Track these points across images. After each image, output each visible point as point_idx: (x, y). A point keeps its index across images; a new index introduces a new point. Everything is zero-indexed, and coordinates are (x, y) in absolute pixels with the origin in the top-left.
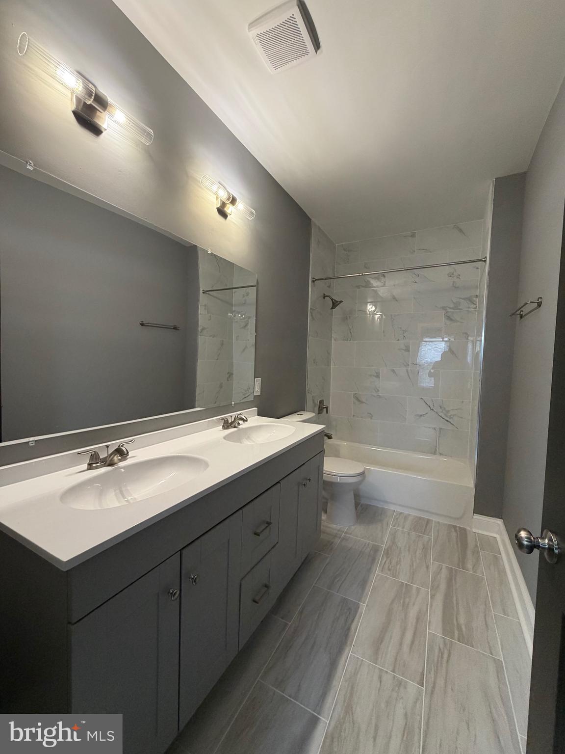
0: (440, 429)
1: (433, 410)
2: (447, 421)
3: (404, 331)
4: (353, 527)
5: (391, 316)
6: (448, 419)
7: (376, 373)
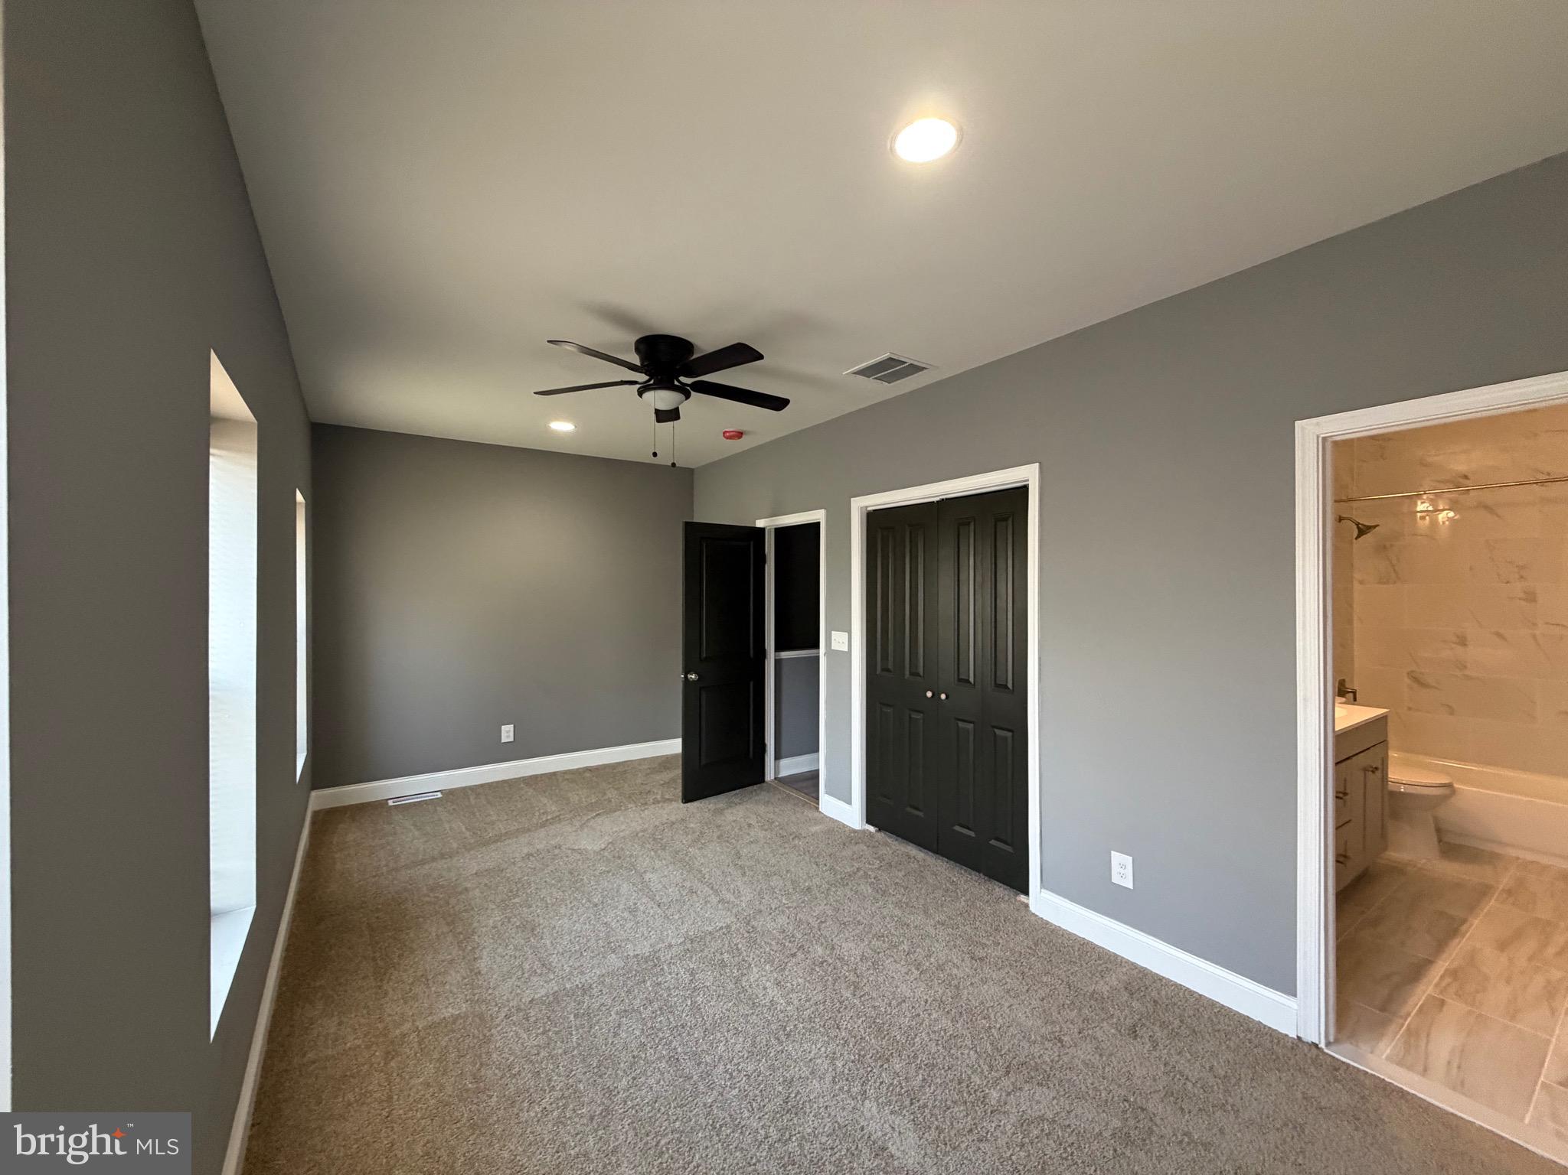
3: (1522, 568)
7: (1458, 637)
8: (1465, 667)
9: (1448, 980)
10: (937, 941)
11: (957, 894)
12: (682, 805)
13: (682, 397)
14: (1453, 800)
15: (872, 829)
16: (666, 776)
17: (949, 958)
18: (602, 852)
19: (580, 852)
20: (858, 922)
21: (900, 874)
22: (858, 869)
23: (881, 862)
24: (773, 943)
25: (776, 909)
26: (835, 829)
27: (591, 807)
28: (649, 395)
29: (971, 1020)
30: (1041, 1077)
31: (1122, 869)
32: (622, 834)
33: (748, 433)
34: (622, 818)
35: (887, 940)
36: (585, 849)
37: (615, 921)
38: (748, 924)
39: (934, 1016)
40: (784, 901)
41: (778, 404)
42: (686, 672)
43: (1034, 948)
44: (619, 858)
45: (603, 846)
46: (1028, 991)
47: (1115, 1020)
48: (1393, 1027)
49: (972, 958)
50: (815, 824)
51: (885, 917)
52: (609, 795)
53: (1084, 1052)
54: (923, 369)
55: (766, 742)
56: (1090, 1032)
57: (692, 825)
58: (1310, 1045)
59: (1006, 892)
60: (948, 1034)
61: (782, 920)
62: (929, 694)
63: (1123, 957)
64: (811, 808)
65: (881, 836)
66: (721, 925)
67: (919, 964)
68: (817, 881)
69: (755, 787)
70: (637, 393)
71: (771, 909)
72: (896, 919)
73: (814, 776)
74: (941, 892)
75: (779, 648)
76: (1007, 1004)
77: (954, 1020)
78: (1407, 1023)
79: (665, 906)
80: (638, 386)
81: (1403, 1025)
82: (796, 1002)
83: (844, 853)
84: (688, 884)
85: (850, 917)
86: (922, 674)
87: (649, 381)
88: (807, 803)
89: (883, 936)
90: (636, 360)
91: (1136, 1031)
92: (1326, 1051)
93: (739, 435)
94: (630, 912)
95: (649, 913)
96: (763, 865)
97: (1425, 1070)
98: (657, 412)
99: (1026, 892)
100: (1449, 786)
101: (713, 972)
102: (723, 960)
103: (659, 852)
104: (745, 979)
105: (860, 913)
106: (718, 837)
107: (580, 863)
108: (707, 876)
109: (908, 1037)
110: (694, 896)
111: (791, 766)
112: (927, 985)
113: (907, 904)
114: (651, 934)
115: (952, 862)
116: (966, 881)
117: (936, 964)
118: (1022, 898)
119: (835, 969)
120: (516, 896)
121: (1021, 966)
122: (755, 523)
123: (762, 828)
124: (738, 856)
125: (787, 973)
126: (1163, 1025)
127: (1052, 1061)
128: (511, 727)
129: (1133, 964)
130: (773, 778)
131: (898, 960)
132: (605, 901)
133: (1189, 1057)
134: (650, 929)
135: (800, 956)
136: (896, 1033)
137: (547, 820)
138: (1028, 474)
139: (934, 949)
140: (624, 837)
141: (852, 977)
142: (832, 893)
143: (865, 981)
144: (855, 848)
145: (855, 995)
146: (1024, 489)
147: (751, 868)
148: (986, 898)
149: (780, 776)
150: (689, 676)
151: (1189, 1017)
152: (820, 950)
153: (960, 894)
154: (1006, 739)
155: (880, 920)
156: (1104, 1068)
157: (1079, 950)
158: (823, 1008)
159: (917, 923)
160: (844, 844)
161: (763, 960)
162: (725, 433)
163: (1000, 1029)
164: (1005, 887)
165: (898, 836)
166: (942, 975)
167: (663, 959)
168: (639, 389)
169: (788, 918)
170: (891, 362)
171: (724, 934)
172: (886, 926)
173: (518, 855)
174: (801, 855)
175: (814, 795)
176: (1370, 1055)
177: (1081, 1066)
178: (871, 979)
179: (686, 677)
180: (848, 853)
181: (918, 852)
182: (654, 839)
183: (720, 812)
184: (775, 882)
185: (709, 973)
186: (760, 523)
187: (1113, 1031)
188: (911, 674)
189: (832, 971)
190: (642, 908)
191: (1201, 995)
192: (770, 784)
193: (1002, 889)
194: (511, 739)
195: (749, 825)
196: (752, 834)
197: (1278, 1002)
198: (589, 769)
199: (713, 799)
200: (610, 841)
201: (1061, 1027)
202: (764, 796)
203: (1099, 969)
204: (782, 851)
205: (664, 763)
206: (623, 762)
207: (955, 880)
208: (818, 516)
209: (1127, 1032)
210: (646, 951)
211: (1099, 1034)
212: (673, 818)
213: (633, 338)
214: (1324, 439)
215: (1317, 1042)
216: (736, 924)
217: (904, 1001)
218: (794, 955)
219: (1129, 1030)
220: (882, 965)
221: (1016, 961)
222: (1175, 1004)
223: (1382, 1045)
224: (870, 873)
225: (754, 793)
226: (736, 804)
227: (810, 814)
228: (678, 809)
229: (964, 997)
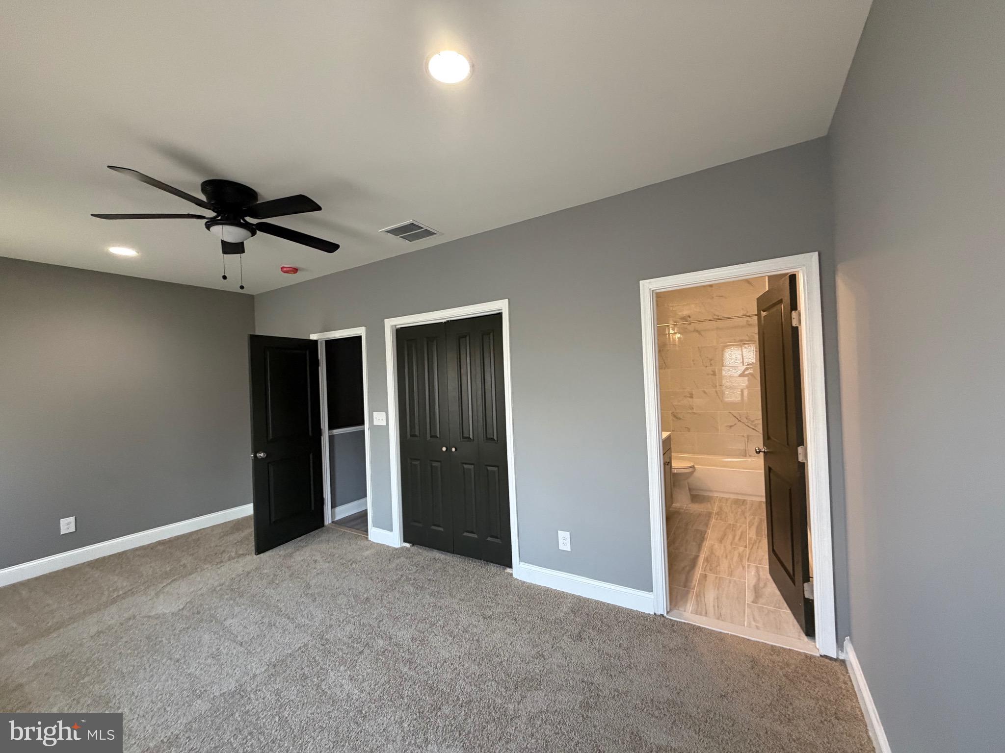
0: (748, 436)
1: (740, 421)
2: (753, 429)
3: (711, 360)
4: (690, 505)
5: (698, 347)
6: (753, 428)
7: (690, 394)
8: (693, 409)
9: (706, 564)
10: (461, 612)
11: (469, 577)
12: (255, 557)
13: (249, 234)
14: (696, 474)
15: (407, 545)
16: (238, 536)
17: (470, 622)
18: (181, 612)
19: (157, 617)
20: (406, 614)
21: (431, 572)
22: (402, 576)
23: (417, 567)
24: (344, 648)
25: (343, 621)
26: (383, 552)
27: (166, 575)
28: (217, 229)
29: (490, 661)
30: (536, 683)
31: (564, 540)
32: (200, 592)
33: (303, 270)
34: (199, 579)
35: (428, 621)
36: (164, 614)
37: (199, 669)
38: (322, 638)
39: (466, 665)
40: (349, 613)
41: (331, 247)
42: (255, 452)
43: (519, 601)
44: (199, 613)
45: (181, 607)
46: (520, 630)
47: (569, 633)
48: (690, 596)
49: (485, 618)
50: (367, 550)
51: (424, 606)
52: (184, 561)
53: (557, 659)
54: (434, 234)
55: (324, 497)
56: (558, 645)
57: (265, 571)
58: (660, 616)
59: (498, 569)
60: (477, 675)
61: (349, 628)
62: (444, 449)
63: (567, 593)
64: (362, 539)
65: (415, 549)
66: (299, 645)
67: (452, 632)
68: (372, 591)
69: (317, 531)
70: (205, 226)
71: (340, 621)
72: (432, 605)
73: (363, 515)
74: (459, 578)
75: (331, 427)
76: (509, 642)
77: (479, 664)
78: (695, 591)
79: (247, 643)
80: (206, 220)
81: (694, 592)
82: (367, 689)
83: (390, 567)
84: (266, 620)
85: (400, 611)
86: (438, 436)
87: (217, 217)
88: (359, 536)
89: (425, 619)
90: (203, 198)
91: (581, 636)
92: (667, 617)
93: (295, 270)
94: (213, 657)
95: (232, 654)
96: (330, 589)
97: (706, 613)
98: (224, 244)
99: (511, 566)
100: (693, 467)
101: (296, 686)
102: (304, 674)
103: (237, 599)
104: (324, 683)
105: (406, 607)
106: (290, 576)
107: (158, 627)
108: (283, 609)
109: (451, 687)
110: (273, 628)
111: (344, 511)
112: (459, 645)
113: (438, 592)
114: (236, 671)
115: (463, 557)
116: (474, 568)
117: (462, 629)
118: (508, 570)
119: (394, 654)
120: (87, 674)
121: (514, 614)
122: (309, 337)
123: (325, 561)
124: (308, 586)
125: (358, 668)
126: (594, 628)
127: (540, 671)
128: (72, 519)
129: (573, 595)
130: (330, 522)
131: (437, 633)
132: (187, 654)
133: (609, 642)
134: (234, 667)
135: (367, 651)
136: (442, 687)
137: (118, 596)
138: (501, 306)
139: (460, 619)
140: (202, 595)
141: (407, 656)
142: (385, 598)
143: (417, 655)
144: (398, 561)
145: (411, 668)
146: (499, 315)
147: (320, 594)
148: (487, 575)
149: (336, 520)
150: (258, 455)
151: (605, 618)
152: (381, 643)
153: (471, 577)
154: (494, 472)
155: (421, 609)
156: (568, 665)
157: (544, 595)
158: (388, 686)
159: (446, 603)
160: (390, 560)
161: (337, 664)
162: (282, 268)
163: (507, 660)
164: (497, 565)
165: (426, 547)
166: (467, 636)
167: (249, 689)
168: (206, 223)
169: (354, 625)
170: (412, 226)
171: (302, 652)
172: (426, 612)
173: (85, 636)
174: (359, 575)
175: (363, 529)
176: (684, 613)
177: (556, 669)
178: (420, 653)
179: (255, 456)
180: (393, 566)
181: (441, 555)
182: (232, 590)
183: (290, 555)
184: (342, 600)
185: (293, 688)
186: (313, 337)
187: (569, 640)
188: (431, 437)
189: (392, 656)
190: (225, 651)
191: (608, 604)
192: (330, 528)
193: (495, 567)
194: (73, 529)
195: (315, 561)
196: (318, 567)
197: (644, 597)
198: (161, 543)
199: (281, 547)
200: (188, 600)
201: (542, 647)
202: (324, 537)
203: (557, 603)
204: (344, 575)
205: (237, 525)
206: (195, 531)
207: (466, 568)
208: (360, 331)
209: (577, 638)
210: (232, 687)
211: (563, 645)
212: (248, 569)
213: (200, 180)
214: (653, 291)
215: (663, 614)
216: (312, 642)
217: (445, 662)
218: (361, 653)
219: (578, 636)
220: (427, 640)
221: (510, 612)
222: (597, 613)
223: (688, 605)
224: (410, 576)
225: (316, 536)
226: (303, 547)
227: (363, 543)
228: (254, 560)
229: (483, 646)
